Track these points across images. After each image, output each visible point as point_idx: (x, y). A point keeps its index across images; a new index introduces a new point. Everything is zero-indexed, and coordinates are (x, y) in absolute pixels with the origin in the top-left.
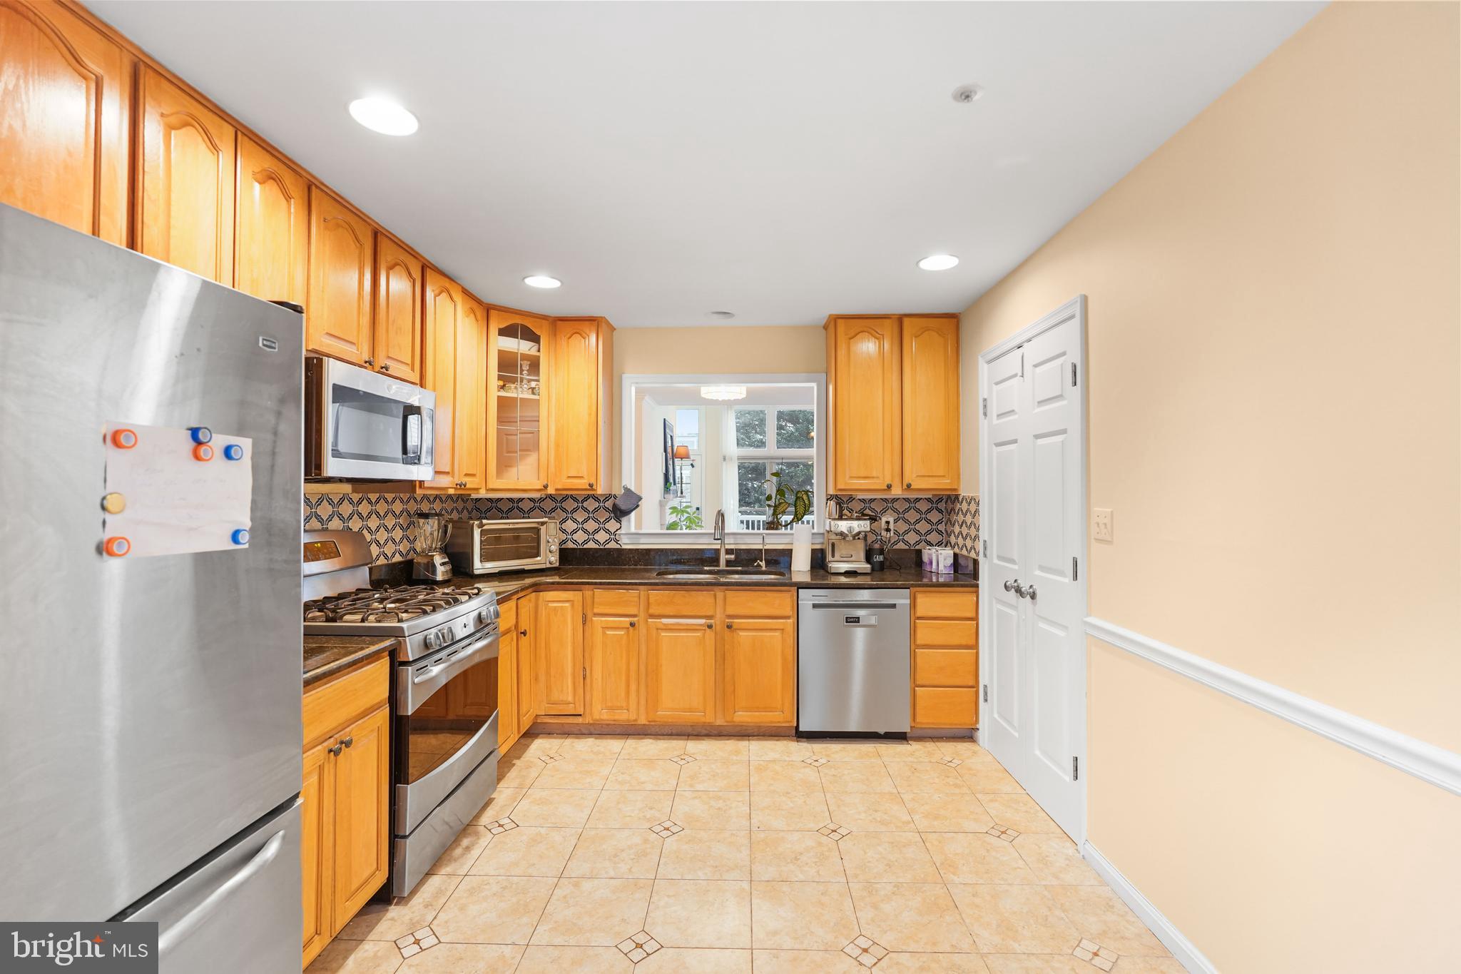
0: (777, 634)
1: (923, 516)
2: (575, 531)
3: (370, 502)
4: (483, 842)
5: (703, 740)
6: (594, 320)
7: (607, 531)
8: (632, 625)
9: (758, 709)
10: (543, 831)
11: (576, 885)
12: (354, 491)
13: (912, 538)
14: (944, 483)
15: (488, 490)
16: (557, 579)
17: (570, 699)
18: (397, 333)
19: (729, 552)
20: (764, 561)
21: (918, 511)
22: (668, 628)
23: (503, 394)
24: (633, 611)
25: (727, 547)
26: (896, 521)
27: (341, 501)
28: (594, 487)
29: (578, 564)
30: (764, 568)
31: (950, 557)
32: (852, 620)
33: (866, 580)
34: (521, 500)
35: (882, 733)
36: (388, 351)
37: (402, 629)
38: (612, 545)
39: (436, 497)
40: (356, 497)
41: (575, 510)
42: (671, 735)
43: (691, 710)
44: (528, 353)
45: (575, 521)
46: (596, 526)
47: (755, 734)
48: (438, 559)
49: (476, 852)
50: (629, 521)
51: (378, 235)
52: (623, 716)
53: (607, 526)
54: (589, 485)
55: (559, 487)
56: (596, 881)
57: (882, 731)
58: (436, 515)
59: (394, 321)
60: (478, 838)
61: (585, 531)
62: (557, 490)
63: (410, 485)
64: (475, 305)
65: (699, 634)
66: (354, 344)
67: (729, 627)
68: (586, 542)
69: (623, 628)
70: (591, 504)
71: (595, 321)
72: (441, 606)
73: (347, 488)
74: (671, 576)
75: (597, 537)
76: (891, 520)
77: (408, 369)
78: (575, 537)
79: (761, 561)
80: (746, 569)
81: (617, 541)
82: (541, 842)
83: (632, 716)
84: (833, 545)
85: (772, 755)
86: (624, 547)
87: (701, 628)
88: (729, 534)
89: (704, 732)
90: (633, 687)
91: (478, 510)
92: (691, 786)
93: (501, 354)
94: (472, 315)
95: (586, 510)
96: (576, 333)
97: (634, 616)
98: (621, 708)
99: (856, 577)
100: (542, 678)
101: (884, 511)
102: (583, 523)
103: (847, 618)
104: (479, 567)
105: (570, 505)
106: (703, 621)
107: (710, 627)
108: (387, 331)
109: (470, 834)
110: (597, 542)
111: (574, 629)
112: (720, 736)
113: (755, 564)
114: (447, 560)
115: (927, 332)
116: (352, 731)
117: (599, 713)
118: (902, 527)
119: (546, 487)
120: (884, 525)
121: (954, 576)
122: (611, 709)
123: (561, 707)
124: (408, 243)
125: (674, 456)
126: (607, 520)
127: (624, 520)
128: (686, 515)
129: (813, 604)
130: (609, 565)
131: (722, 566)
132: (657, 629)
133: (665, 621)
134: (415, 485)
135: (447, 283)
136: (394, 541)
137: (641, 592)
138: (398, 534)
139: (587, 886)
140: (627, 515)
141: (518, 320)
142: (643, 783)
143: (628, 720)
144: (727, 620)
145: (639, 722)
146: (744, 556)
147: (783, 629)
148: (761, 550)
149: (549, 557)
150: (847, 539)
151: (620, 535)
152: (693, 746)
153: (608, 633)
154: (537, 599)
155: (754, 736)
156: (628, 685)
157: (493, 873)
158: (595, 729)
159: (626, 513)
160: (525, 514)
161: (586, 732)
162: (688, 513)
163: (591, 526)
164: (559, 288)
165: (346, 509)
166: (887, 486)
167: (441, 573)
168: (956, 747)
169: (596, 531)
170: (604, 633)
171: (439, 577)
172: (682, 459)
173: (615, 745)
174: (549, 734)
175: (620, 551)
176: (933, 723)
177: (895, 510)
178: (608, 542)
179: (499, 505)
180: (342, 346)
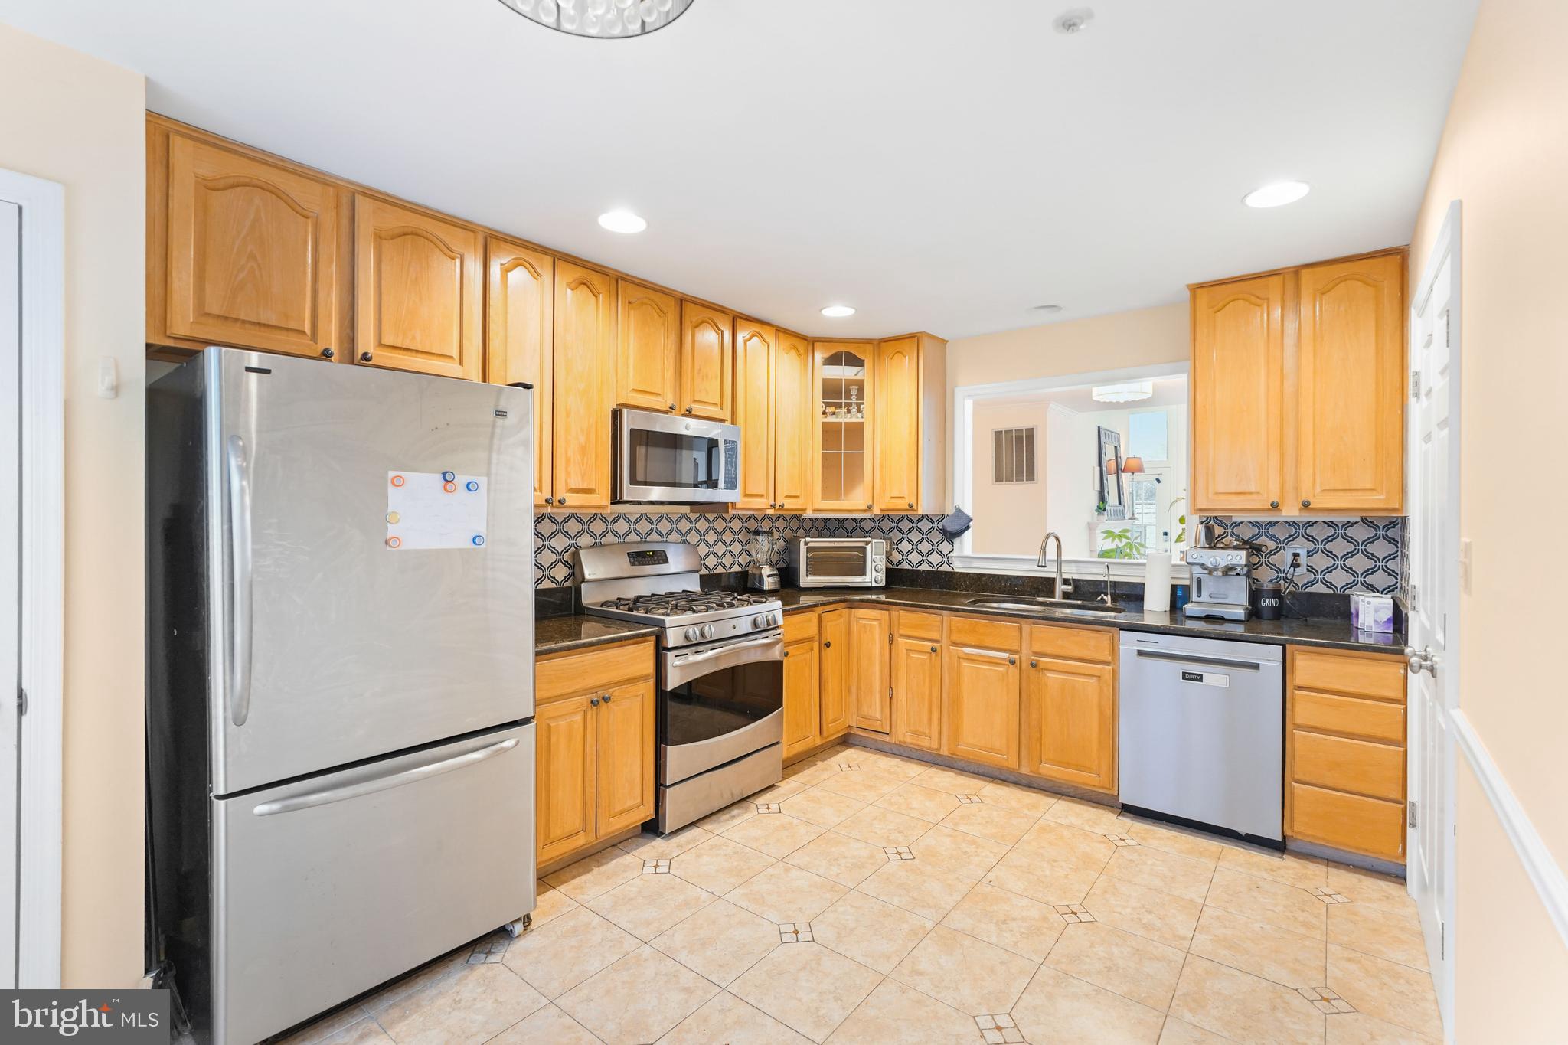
0: (1092, 681)
1: (1360, 548)
2: (910, 552)
3: (707, 520)
4: (746, 816)
5: (1008, 786)
6: (914, 337)
7: (940, 553)
8: (933, 650)
9: (1068, 765)
10: (795, 822)
11: (787, 870)
12: (692, 511)
13: (1339, 578)
14: (1375, 500)
15: (815, 511)
16: (883, 598)
17: (878, 715)
18: (703, 379)
19: (1066, 582)
20: (1109, 596)
21: (1350, 540)
22: (970, 659)
23: (831, 419)
24: (936, 636)
25: (1065, 576)
26: (1310, 554)
27: (679, 520)
28: (915, 507)
29: (912, 585)
30: (1109, 604)
31: (1388, 609)
32: (1192, 676)
33: (1240, 629)
34: (845, 520)
35: (1243, 834)
36: (694, 396)
37: (664, 621)
38: (945, 568)
39: (751, 517)
40: (693, 516)
41: (910, 531)
42: (978, 773)
43: (993, 750)
44: (856, 378)
45: (910, 541)
46: (930, 547)
47: (1071, 795)
48: (766, 571)
49: (736, 821)
50: (961, 543)
51: (683, 301)
52: (927, 743)
53: (940, 548)
54: (909, 505)
55: (884, 507)
56: (805, 873)
57: (1243, 830)
58: (765, 532)
59: (700, 370)
60: (746, 812)
61: (920, 552)
62: (882, 510)
63: (724, 507)
64: (795, 341)
65: (1001, 669)
66: (660, 394)
67: (1033, 665)
68: (920, 563)
69: (925, 652)
70: (925, 525)
71: (913, 339)
72: (712, 608)
73: (686, 509)
74: (995, 605)
75: (930, 558)
76: (1303, 553)
77: (718, 409)
78: (910, 557)
79: (1106, 595)
80: (1086, 603)
81: (949, 564)
82: (787, 830)
83: (935, 745)
84: (1199, 581)
85: (1073, 820)
86: (956, 570)
87: (1004, 662)
88: (1065, 561)
89: (1012, 779)
90: (935, 716)
91: (828, 529)
92: (956, 824)
93: (825, 382)
94: (793, 352)
95: (920, 530)
96: (898, 352)
97: (937, 641)
98: (924, 734)
99: (1222, 624)
100: (854, 690)
101: (1291, 538)
102: (917, 544)
103: (1184, 674)
104: (806, 580)
105: (905, 525)
106: (1005, 655)
107: (1012, 662)
108: (692, 379)
109: (742, 808)
110: (930, 564)
111: (882, 648)
112: (1030, 787)
113: (1099, 599)
114: (775, 572)
115: (1343, 284)
116: (616, 693)
117: (902, 734)
118: (1321, 562)
119: (870, 508)
120: (1289, 559)
121: (1395, 637)
122: (915, 733)
123: (870, 722)
124: (714, 302)
125: (1119, 471)
126: (940, 542)
127: (956, 541)
128: (1124, 541)
129: (1139, 651)
130: (941, 588)
131: (1058, 598)
132: (959, 658)
133: (966, 650)
134: (728, 507)
135: (757, 328)
136: (732, 554)
137: (945, 618)
138: (737, 548)
139: (794, 873)
140: (958, 536)
141: (843, 348)
142: (911, 809)
143: (930, 748)
144: (1033, 658)
145: (941, 752)
146: (1087, 588)
147: (1099, 677)
148: (1106, 582)
149: (874, 575)
150: (1215, 573)
151: (952, 557)
152: (990, 789)
153: (912, 655)
154: (850, 615)
155: (1069, 796)
156: (930, 712)
157: (737, 840)
158: (904, 751)
159: (959, 533)
160: (850, 534)
161: (897, 752)
162: (1127, 538)
163: (925, 547)
164: (853, 315)
165: (684, 526)
166: (1272, 505)
167: (769, 583)
168: (1360, 881)
169: (930, 553)
170: (908, 655)
171: (766, 588)
172: (1133, 473)
173: (915, 770)
174: (864, 746)
175: (951, 575)
176: (1323, 839)
177: (1310, 539)
178: (941, 564)
179: (846, 524)
180: (647, 397)
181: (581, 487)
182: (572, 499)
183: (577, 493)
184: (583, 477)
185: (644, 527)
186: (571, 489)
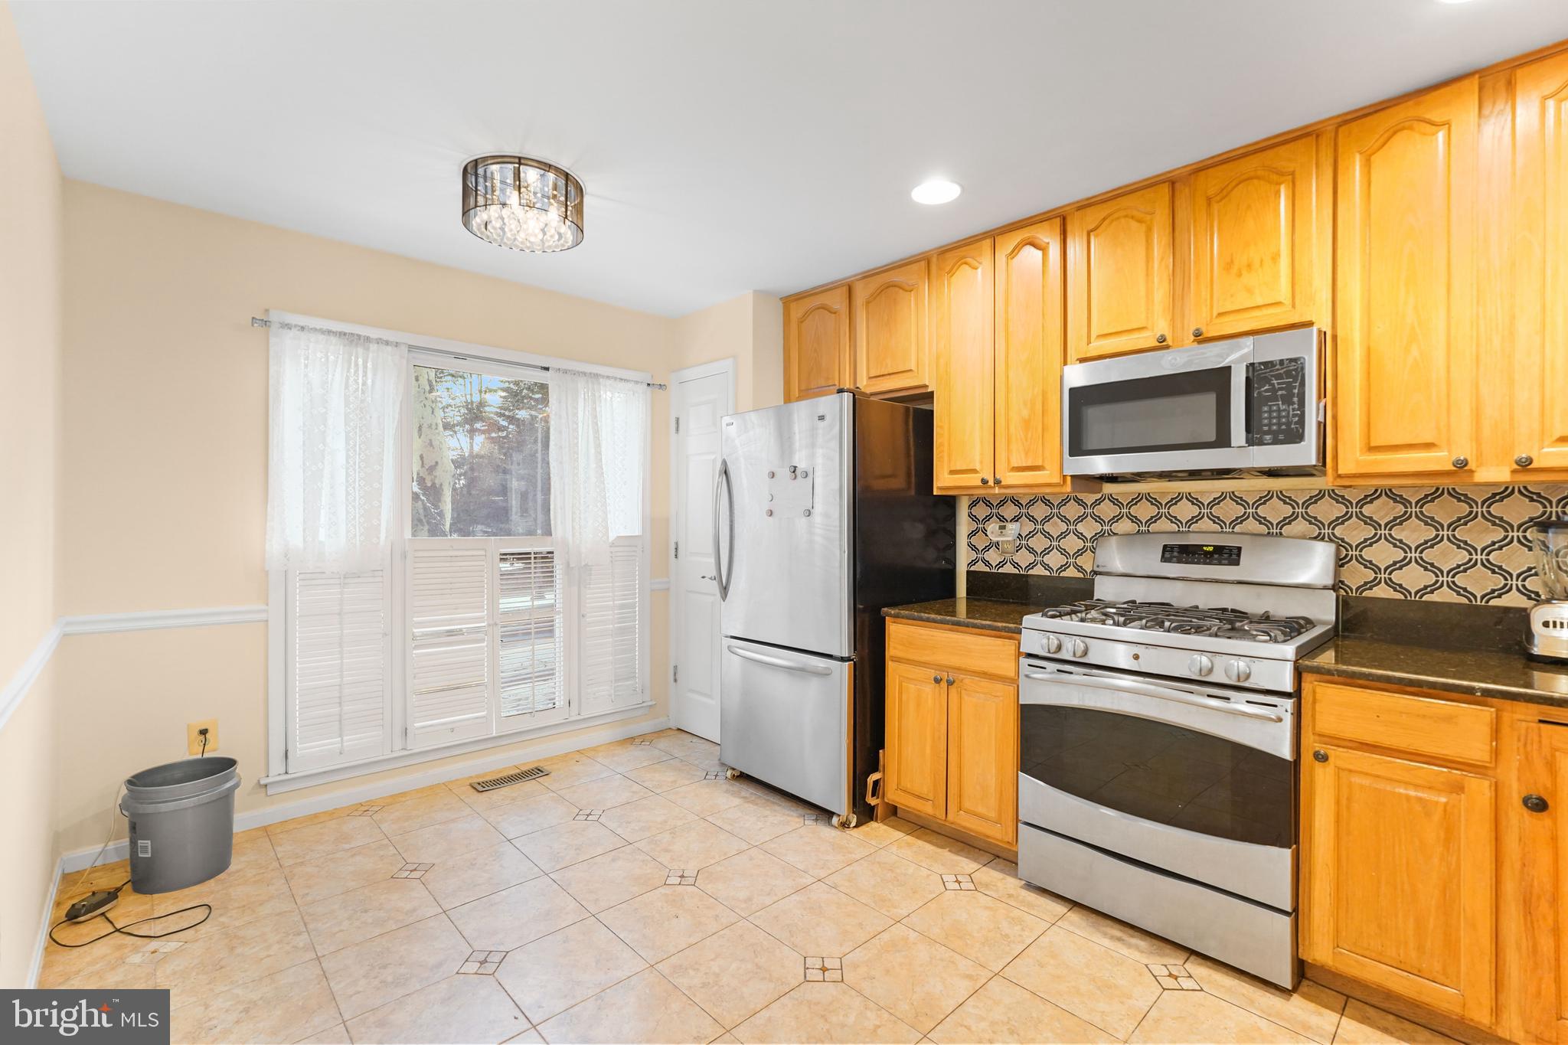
36: (1216, 308)
180: (1124, 338)
181: (1024, 465)
182: (1011, 478)
183: (1019, 471)
184: (1027, 454)
185: (1185, 511)
186: (1013, 467)
